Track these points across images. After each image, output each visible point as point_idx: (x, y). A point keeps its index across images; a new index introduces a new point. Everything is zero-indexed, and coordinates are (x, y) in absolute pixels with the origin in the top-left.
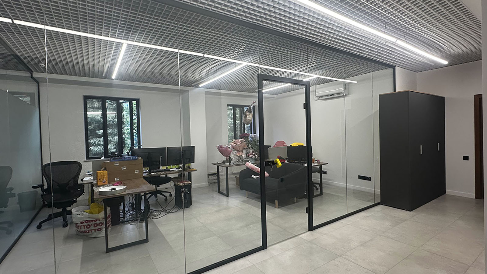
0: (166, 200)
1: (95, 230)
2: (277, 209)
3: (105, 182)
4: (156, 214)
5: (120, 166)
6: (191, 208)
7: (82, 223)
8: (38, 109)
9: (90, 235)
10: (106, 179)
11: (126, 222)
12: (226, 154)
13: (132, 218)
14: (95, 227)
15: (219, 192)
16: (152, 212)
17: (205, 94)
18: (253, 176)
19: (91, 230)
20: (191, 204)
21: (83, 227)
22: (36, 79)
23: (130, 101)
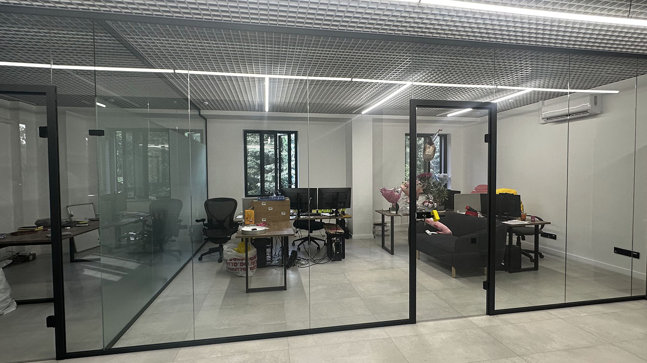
0: (319, 248)
1: (241, 269)
2: (454, 279)
3: (251, 222)
4: (303, 262)
5: (267, 206)
6: (344, 263)
7: (231, 260)
8: (205, 146)
9: (237, 273)
10: (252, 219)
11: (273, 266)
12: (391, 199)
13: (278, 263)
14: (241, 266)
15: (383, 246)
16: (299, 260)
17: (373, 122)
18: (428, 232)
19: (238, 268)
20: (344, 258)
21: (231, 264)
22: (205, 117)
23: (289, 133)
